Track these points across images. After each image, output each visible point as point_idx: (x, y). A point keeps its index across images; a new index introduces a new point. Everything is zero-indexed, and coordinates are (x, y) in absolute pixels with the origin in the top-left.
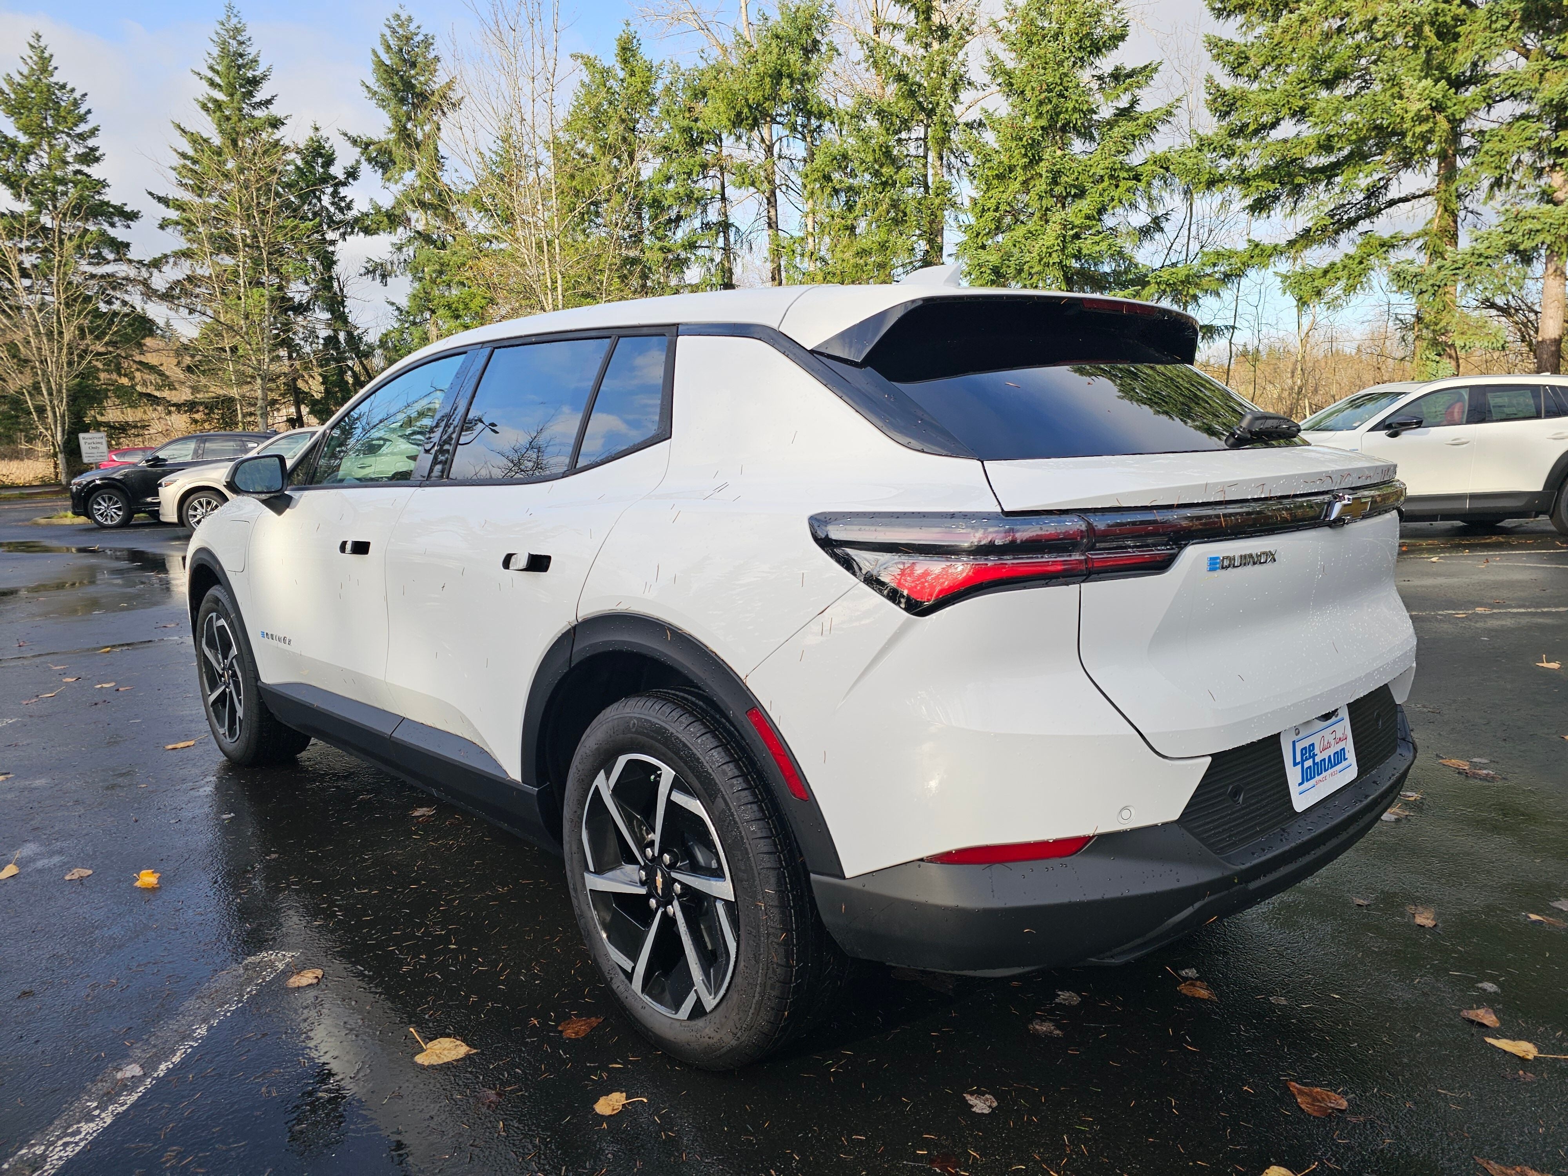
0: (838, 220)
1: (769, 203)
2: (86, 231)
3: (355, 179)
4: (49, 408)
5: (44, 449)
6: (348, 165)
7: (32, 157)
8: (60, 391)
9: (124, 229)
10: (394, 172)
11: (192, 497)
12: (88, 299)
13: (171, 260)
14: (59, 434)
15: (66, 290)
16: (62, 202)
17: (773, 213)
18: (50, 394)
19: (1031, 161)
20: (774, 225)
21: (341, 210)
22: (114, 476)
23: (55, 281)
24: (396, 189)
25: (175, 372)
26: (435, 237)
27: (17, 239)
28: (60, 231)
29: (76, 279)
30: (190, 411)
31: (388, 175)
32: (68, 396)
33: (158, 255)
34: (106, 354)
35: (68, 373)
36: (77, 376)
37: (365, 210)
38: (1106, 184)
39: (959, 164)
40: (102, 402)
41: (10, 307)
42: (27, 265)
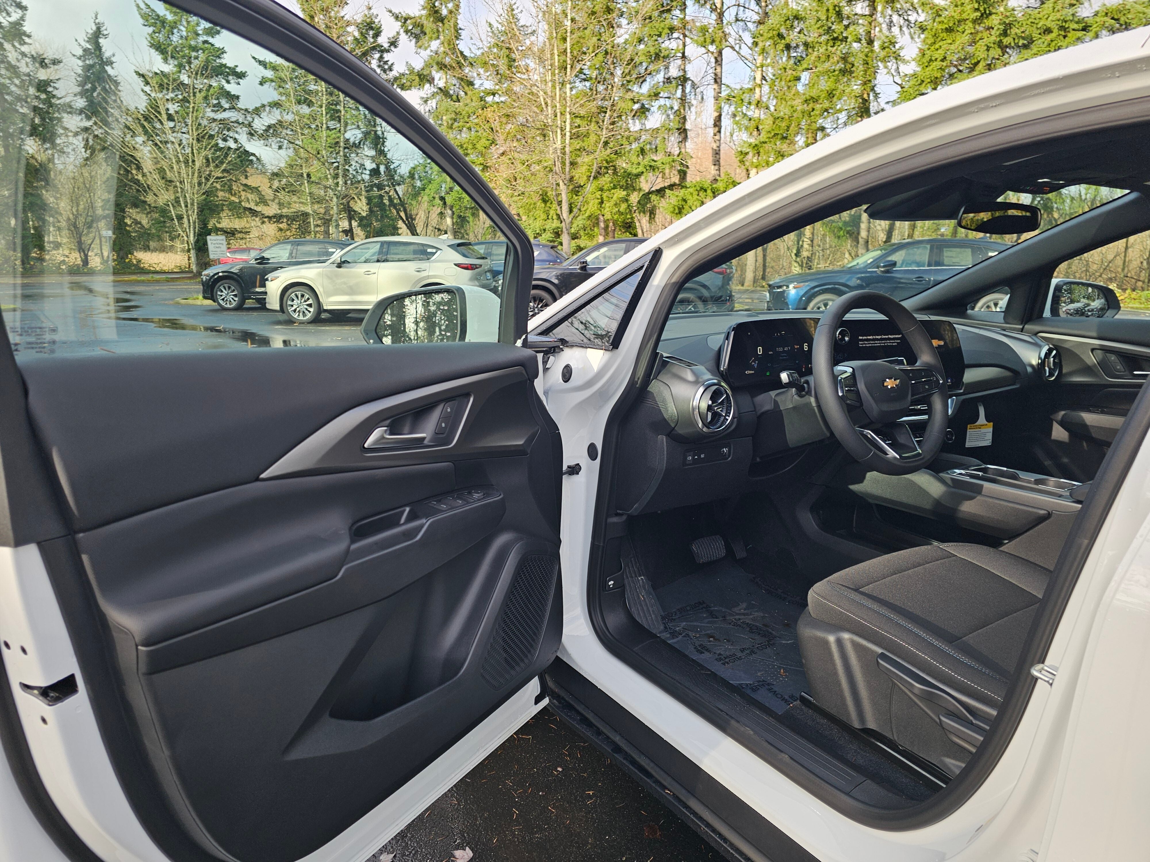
0: (790, 72)
1: (716, 61)
2: (210, 86)
3: (396, 47)
4: (185, 217)
5: (182, 246)
6: (391, 36)
7: (175, 31)
8: (192, 204)
9: (236, 86)
10: (424, 40)
11: (290, 291)
12: (211, 137)
13: (267, 108)
14: (192, 235)
15: (197, 129)
16: (195, 63)
17: (719, 70)
18: (186, 206)
19: (982, 15)
20: (718, 80)
21: (385, 71)
22: (232, 270)
23: (190, 124)
24: (425, 54)
25: (268, 193)
26: (451, 92)
27: (165, 92)
28: (194, 88)
29: (205, 122)
30: (278, 222)
31: (420, 43)
32: (198, 208)
33: (258, 105)
34: (223, 177)
35: (198, 191)
36: (204, 194)
37: (402, 71)
38: (1053, 35)
39: (902, 21)
40: (219, 214)
41: (161, 142)
42: (171, 112)
